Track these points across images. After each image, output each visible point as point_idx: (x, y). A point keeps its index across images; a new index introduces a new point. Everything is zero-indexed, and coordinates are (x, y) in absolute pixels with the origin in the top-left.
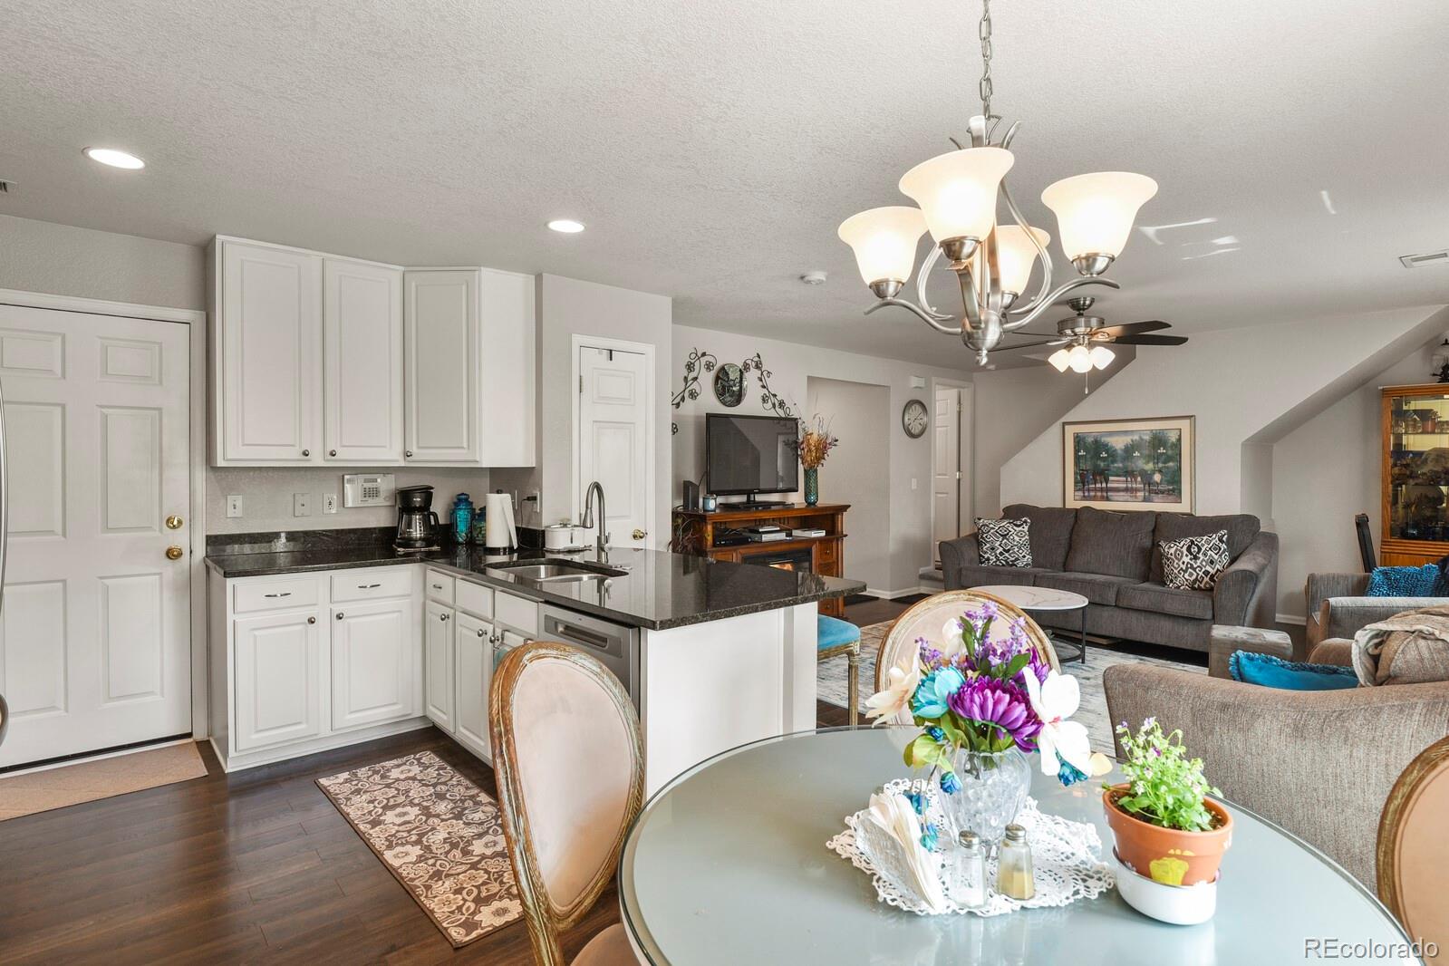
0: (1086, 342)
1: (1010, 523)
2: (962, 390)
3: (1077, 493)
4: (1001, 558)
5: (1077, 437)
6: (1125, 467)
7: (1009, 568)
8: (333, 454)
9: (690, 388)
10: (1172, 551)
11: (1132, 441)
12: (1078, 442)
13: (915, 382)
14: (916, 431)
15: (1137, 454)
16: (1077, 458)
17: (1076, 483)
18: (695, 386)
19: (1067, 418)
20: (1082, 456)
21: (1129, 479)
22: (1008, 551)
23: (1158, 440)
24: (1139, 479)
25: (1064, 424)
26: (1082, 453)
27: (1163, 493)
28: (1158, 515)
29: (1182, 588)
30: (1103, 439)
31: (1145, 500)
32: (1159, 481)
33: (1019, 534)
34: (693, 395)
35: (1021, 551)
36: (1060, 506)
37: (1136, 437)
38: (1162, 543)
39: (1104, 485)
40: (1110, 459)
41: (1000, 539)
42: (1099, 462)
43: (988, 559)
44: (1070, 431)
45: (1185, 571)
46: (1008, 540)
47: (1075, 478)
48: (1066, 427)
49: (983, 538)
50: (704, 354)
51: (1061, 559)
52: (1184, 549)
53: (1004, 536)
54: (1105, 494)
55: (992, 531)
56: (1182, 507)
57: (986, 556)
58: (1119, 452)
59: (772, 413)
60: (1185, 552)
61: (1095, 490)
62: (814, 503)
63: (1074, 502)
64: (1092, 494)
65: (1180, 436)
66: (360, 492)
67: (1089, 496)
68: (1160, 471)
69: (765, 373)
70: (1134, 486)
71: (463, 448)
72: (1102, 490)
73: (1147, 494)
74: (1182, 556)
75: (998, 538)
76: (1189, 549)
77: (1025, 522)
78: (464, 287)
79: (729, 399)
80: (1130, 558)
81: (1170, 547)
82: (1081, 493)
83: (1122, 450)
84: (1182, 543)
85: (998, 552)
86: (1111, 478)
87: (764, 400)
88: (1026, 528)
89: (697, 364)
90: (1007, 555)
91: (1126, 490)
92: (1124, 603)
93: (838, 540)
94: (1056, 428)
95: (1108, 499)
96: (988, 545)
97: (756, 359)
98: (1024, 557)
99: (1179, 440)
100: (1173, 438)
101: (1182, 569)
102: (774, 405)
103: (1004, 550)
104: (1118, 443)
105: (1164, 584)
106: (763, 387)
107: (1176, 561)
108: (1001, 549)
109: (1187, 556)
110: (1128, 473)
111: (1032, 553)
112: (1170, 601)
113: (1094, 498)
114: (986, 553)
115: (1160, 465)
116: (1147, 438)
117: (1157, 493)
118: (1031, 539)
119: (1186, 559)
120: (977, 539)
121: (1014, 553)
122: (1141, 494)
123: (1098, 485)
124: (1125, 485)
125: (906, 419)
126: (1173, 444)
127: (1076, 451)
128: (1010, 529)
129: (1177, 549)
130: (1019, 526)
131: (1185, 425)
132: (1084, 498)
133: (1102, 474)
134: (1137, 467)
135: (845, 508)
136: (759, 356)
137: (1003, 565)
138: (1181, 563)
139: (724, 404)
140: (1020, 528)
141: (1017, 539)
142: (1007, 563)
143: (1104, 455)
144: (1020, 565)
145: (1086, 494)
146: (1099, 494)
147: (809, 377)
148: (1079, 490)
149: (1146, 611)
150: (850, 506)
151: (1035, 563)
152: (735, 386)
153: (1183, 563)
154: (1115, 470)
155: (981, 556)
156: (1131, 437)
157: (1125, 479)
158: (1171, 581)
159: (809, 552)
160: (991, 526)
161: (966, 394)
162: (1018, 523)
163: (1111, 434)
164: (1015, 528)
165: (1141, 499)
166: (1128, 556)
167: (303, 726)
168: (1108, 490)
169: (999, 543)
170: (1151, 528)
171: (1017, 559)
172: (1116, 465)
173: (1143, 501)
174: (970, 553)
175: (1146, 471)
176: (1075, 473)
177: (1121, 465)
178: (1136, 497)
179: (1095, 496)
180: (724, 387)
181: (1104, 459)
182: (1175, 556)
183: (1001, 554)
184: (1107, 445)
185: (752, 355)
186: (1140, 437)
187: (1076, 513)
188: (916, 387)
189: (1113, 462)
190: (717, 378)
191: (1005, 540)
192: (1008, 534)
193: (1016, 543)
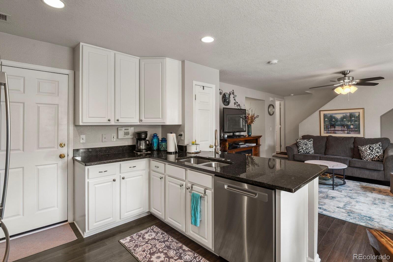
0: (348, 84)
1: (307, 141)
2: (281, 102)
3: (324, 132)
4: (305, 151)
5: (325, 115)
6: (341, 124)
7: (307, 154)
8: (118, 120)
10: (364, 149)
11: (343, 116)
12: (325, 116)
13: (271, 99)
14: (271, 113)
15: (345, 120)
16: (325, 121)
17: (324, 128)
19: (321, 109)
20: (326, 120)
21: (342, 127)
22: (307, 149)
23: (351, 115)
24: (346, 127)
25: (320, 111)
26: (326, 119)
27: (354, 131)
28: (355, 138)
29: (368, 160)
30: (333, 115)
31: (348, 133)
32: (352, 128)
33: (310, 144)
35: (311, 149)
36: (319, 135)
37: (345, 115)
38: (359, 146)
39: (334, 129)
40: (336, 121)
41: (305, 146)
42: (332, 122)
43: (301, 152)
44: (322, 113)
45: (369, 155)
46: (307, 146)
47: (324, 127)
48: (321, 112)
49: (299, 145)
50: (220, 90)
51: (323, 151)
52: (368, 148)
53: (306, 145)
54: (334, 132)
55: (302, 143)
56: (361, 135)
57: (300, 151)
58: (339, 119)
59: (237, 108)
60: (368, 149)
61: (331, 130)
62: (250, 135)
63: (324, 134)
64: (330, 132)
65: (359, 114)
66: (123, 133)
67: (329, 132)
68: (353, 125)
69: (235, 96)
70: (344, 129)
71: (160, 118)
72: (333, 130)
73: (348, 132)
74: (367, 151)
75: (304, 145)
76: (369, 148)
77: (312, 140)
78: (161, 64)
79: (226, 103)
80: (347, 151)
81: (362, 148)
82: (326, 132)
83: (340, 118)
84: (367, 147)
85: (304, 149)
86: (336, 127)
87: (235, 104)
88: (312, 142)
90: (307, 150)
91: (341, 130)
92: (352, 165)
93: (258, 146)
94: (317, 112)
95: (335, 133)
96: (301, 147)
97: (233, 91)
98: (312, 151)
99: (359, 115)
100: (357, 115)
101: (368, 154)
102: (237, 105)
103: (306, 149)
104: (339, 117)
105: (362, 159)
106: (235, 100)
107: (365, 152)
108: (305, 149)
109: (369, 150)
110: (343, 126)
111: (314, 150)
112: (368, 165)
113: (331, 133)
114: (300, 150)
115: (353, 123)
116: (348, 115)
117: (352, 131)
118: (313, 145)
119: (369, 152)
120: (297, 145)
121: (309, 149)
122: (346, 132)
123: (332, 129)
124: (341, 129)
125: (269, 110)
126: (357, 117)
127: (324, 119)
128: (307, 142)
129: (365, 148)
130: (310, 141)
131: (361, 111)
132: (327, 133)
133: (333, 126)
134: (345, 123)
135: (260, 137)
136: (233, 90)
137: (305, 153)
138: (367, 153)
139: (225, 105)
140: (311, 142)
141: (310, 145)
142: (307, 153)
143: (334, 120)
144: (311, 153)
145: (328, 132)
146: (332, 132)
147: (246, 97)
148: (325, 130)
149: (360, 168)
150: (262, 136)
151: (315, 152)
152: (228, 99)
153: (368, 153)
154: (338, 124)
155: (298, 150)
156: (343, 115)
157: (341, 127)
158: (364, 158)
159: (251, 150)
160: (302, 141)
161: (282, 103)
162: (310, 140)
163: (336, 114)
164: (309, 142)
165: (346, 133)
166: (347, 150)
167: (111, 219)
168: (335, 130)
169: (304, 147)
170: (353, 142)
171: (310, 151)
172: (338, 123)
173: (347, 134)
174: (296, 150)
175: (348, 125)
176: (324, 126)
177: (339, 123)
178: (345, 133)
179: (331, 132)
180: (225, 100)
181: (334, 121)
182: (365, 150)
183: (305, 150)
184: (335, 117)
185: (232, 90)
186: (346, 115)
187: (327, 137)
188: (272, 101)
189: (337, 122)
190: (223, 97)
191: (306, 146)
192: (307, 144)
193: (309, 147)
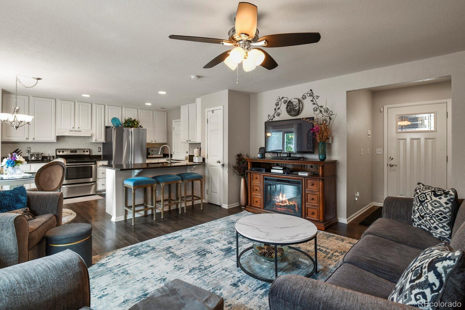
9: (277, 112)
18: (279, 111)
34: (279, 115)
50: (283, 98)
62: (323, 160)
69: (316, 97)
79: (294, 113)
87: (315, 110)
89: (280, 102)
93: (319, 179)
97: (310, 92)
102: (321, 111)
106: (314, 104)
136: (311, 90)
139: (291, 115)
152: (296, 107)
159: (300, 182)
180: (291, 109)
185: (308, 90)
190: (287, 106)
191: (421, 207)
192: (424, 201)
193: (428, 212)
